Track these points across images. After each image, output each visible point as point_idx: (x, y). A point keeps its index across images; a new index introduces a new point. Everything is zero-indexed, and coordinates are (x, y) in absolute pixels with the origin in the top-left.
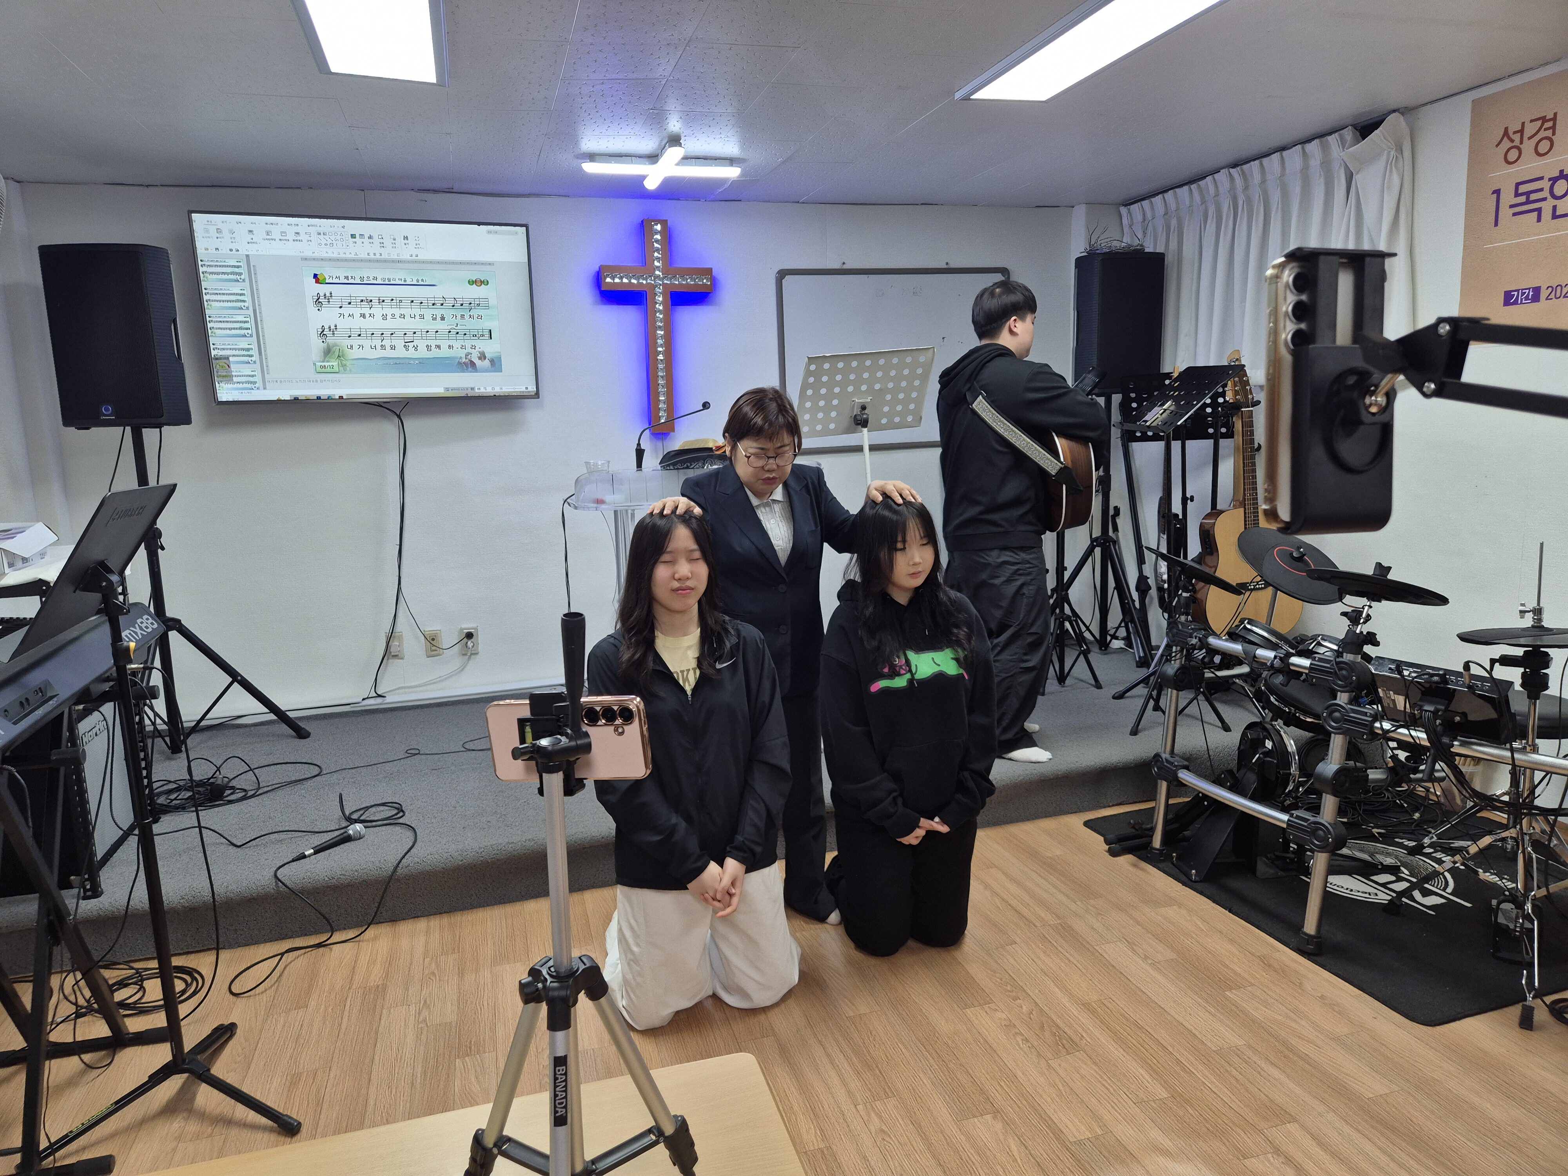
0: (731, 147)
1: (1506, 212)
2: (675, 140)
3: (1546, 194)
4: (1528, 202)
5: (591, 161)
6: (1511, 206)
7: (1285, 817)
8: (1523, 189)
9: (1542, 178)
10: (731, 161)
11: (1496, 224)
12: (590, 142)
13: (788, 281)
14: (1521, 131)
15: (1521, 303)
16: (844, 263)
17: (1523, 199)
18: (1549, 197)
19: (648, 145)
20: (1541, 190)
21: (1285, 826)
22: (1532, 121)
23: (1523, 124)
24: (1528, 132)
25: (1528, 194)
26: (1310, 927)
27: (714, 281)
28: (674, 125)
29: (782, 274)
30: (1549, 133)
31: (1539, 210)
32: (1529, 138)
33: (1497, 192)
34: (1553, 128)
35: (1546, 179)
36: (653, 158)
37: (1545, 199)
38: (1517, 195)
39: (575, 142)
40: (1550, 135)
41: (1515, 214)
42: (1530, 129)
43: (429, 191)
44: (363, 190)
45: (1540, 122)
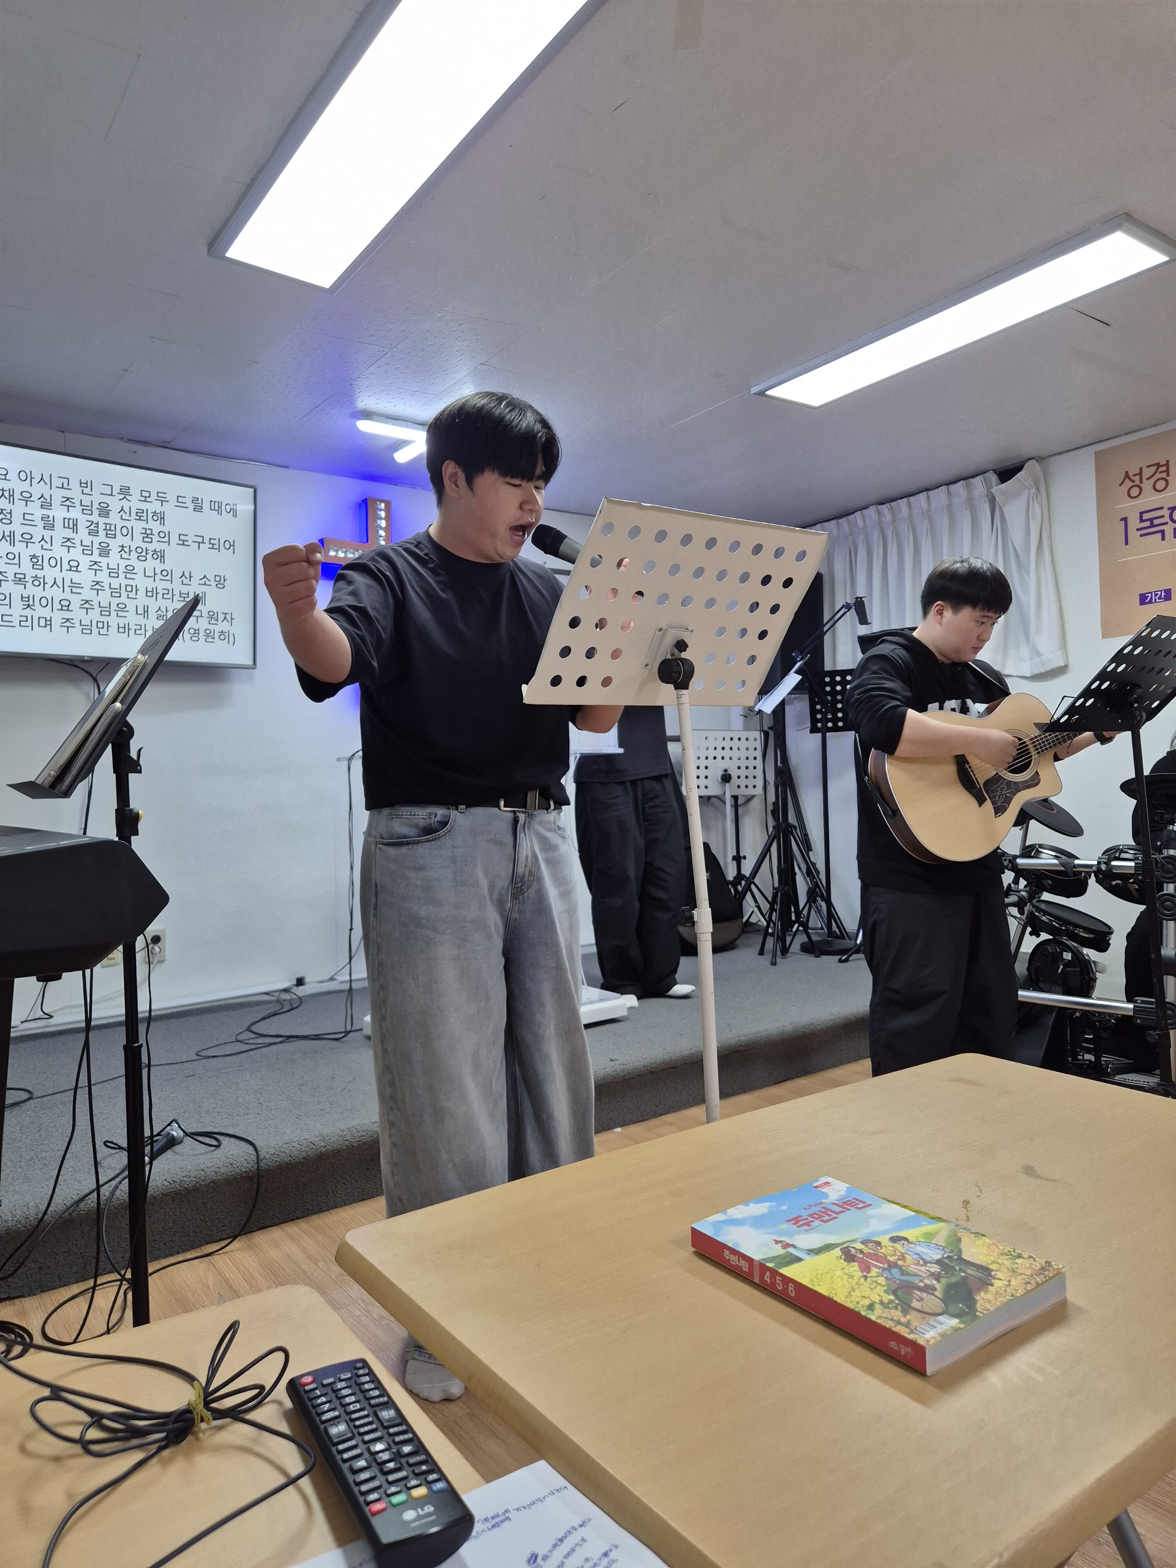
1: (1133, 534)
3: (1167, 519)
4: (1152, 526)
5: (366, 419)
6: (1138, 530)
8: (1145, 516)
9: (1162, 508)
11: (1127, 543)
12: (367, 400)
14: (1140, 474)
15: (1156, 602)
17: (1148, 524)
18: (1169, 521)
20: (1163, 516)
22: (1148, 466)
23: (1141, 469)
24: (1145, 475)
25: (1151, 520)
30: (1164, 475)
31: (1163, 532)
32: (1148, 479)
33: (1125, 519)
34: (1167, 472)
35: (1165, 509)
37: (1166, 523)
38: (1142, 521)
39: (351, 401)
42: (1147, 473)
43: (139, 442)
44: (63, 432)
45: (1155, 467)
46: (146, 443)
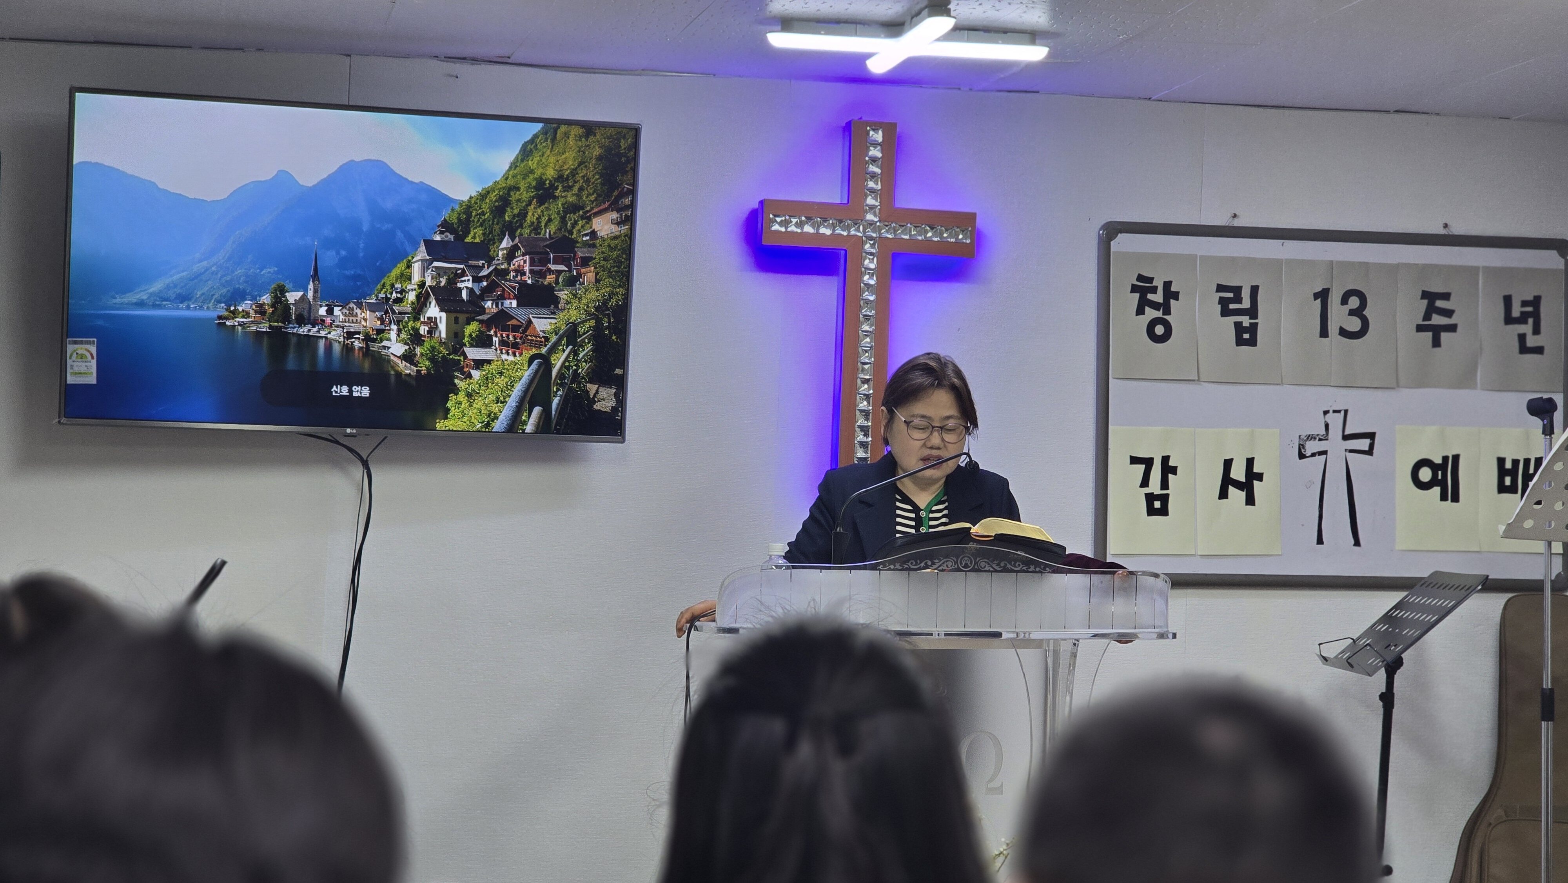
0: (1036, 16)
5: (784, 29)
10: (1033, 36)
13: (1122, 242)
16: (1235, 216)
19: (890, 8)
27: (978, 238)
29: (1113, 231)
36: (895, 27)
43: (464, 59)
44: (350, 56)
46: (475, 60)
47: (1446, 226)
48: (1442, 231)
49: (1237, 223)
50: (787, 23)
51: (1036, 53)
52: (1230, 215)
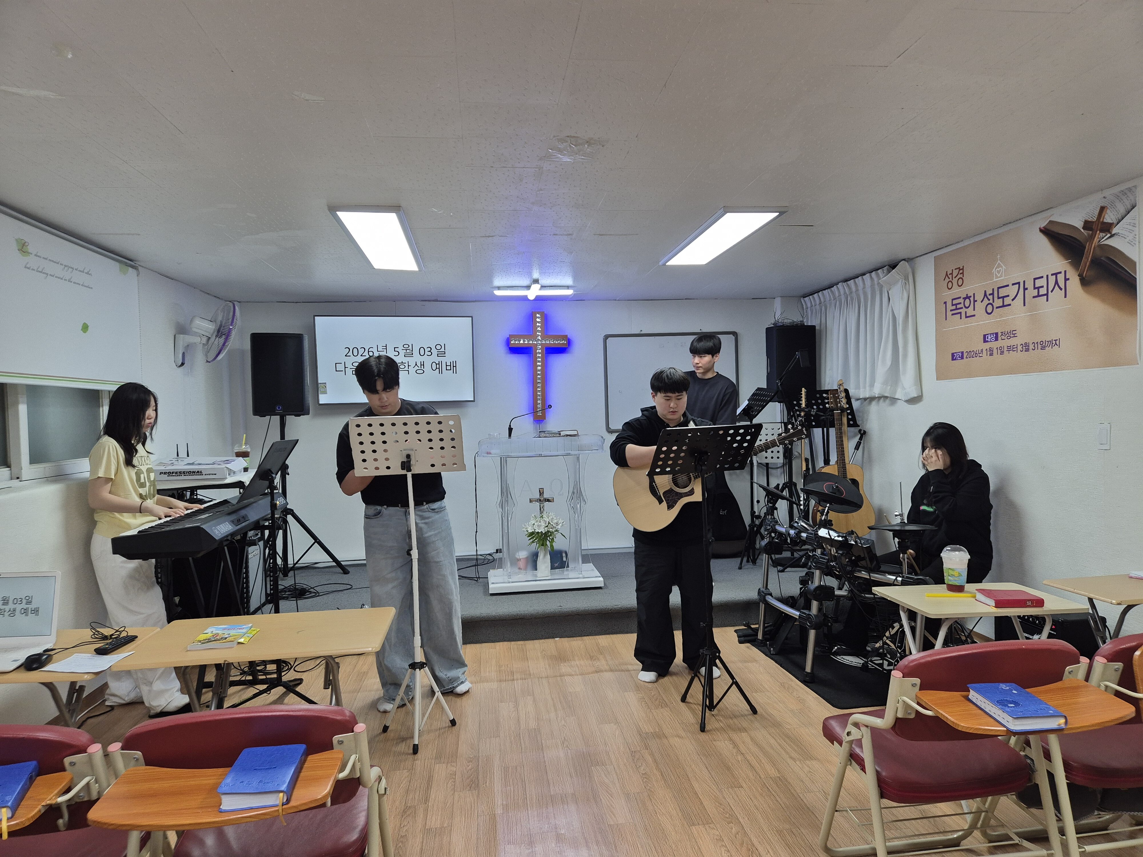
0: (569, 281)
1: (949, 313)
2: (536, 281)
3: (962, 305)
4: (957, 309)
5: (498, 290)
6: (951, 310)
7: (798, 613)
8: (955, 302)
9: (960, 298)
10: (568, 287)
11: (946, 320)
12: (498, 282)
13: (610, 340)
14: (952, 274)
15: (958, 360)
16: (641, 331)
17: (954, 307)
18: (964, 307)
19: (526, 282)
20: (960, 303)
21: (798, 618)
22: (955, 269)
23: (952, 270)
24: (955, 274)
25: (956, 305)
26: (808, 669)
27: (569, 342)
28: (536, 275)
29: (607, 337)
30: (961, 276)
31: (960, 313)
32: (955, 277)
33: (945, 303)
34: (963, 273)
35: (962, 298)
36: (528, 287)
37: (962, 308)
38: (953, 305)
39: (491, 282)
40: (962, 277)
41: (953, 314)
42: (955, 273)
43: (426, 300)
44: (395, 302)
45: (958, 270)
46: (429, 301)
47: (701, 330)
48: (700, 331)
49: (642, 333)
50: (499, 288)
51: (569, 292)
52: (640, 330)
